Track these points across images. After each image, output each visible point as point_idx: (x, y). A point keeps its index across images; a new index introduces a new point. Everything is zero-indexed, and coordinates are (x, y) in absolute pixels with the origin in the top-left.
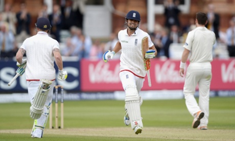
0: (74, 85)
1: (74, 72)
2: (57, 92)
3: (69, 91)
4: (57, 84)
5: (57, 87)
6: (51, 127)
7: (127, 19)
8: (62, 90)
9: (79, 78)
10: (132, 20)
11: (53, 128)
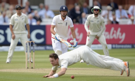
0: (41, 40)
1: (42, 32)
2: (30, 45)
3: (38, 45)
4: (31, 40)
5: (30, 42)
6: (26, 68)
7: (61, 11)
8: (34, 44)
9: (44, 36)
10: (63, 11)
11: (28, 68)
